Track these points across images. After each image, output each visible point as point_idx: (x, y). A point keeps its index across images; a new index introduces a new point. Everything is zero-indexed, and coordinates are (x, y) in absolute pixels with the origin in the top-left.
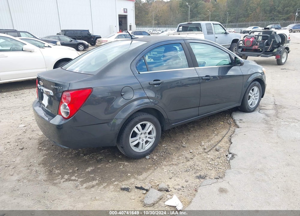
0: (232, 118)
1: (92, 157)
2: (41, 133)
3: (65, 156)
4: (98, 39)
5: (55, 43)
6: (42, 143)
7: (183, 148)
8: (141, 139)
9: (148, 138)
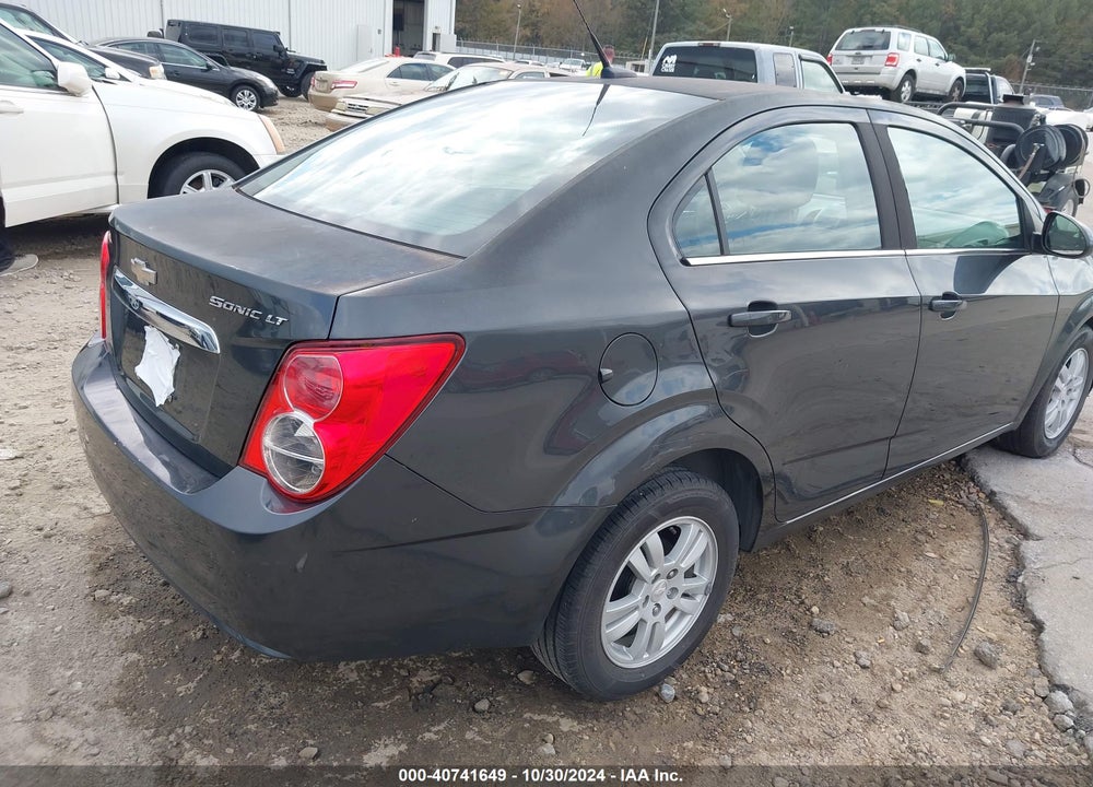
0: (973, 480)
1: (382, 668)
2: (100, 504)
3: (237, 653)
4: (319, 74)
5: (143, 69)
6: (107, 565)
7: (821, 639)
8: (651, 605)
9: (680, 593)
